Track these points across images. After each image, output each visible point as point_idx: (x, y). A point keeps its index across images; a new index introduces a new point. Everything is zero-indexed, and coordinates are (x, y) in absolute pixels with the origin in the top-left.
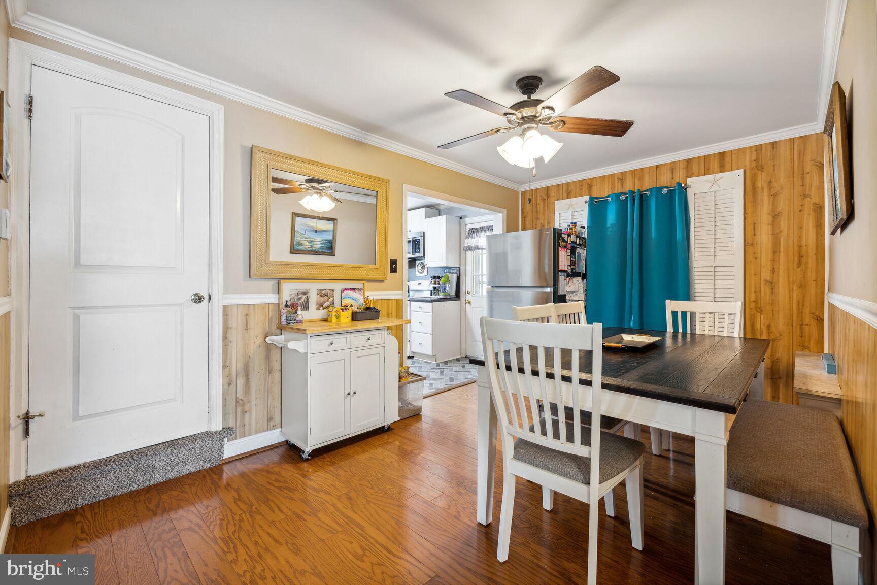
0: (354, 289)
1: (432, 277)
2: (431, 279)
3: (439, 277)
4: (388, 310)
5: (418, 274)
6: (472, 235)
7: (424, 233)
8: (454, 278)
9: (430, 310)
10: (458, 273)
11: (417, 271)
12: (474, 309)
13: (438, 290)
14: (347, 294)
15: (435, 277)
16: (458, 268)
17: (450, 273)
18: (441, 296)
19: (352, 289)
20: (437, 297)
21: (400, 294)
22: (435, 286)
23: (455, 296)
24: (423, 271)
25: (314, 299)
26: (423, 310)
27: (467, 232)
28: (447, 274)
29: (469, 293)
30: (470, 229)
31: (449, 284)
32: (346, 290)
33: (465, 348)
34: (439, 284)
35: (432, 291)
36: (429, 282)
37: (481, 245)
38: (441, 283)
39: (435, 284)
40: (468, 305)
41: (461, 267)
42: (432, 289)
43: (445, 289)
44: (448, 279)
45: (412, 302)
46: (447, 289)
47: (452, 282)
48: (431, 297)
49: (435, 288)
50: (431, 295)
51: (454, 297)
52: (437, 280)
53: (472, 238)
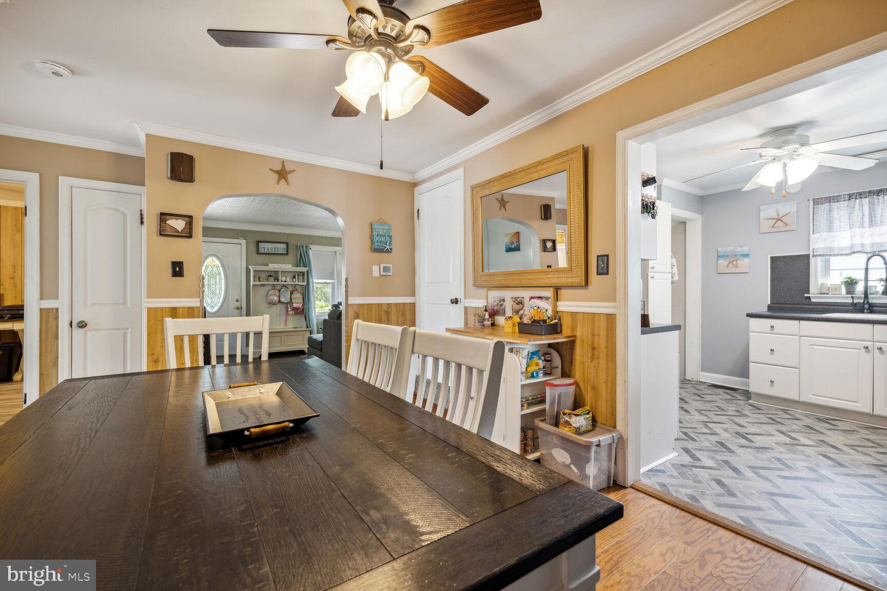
0: (540, 298)
4: (593, 328)
14: (535, 303)
19: (539, 297)
21: (614, 307)
25: (509, 306)
32: (532, 298)
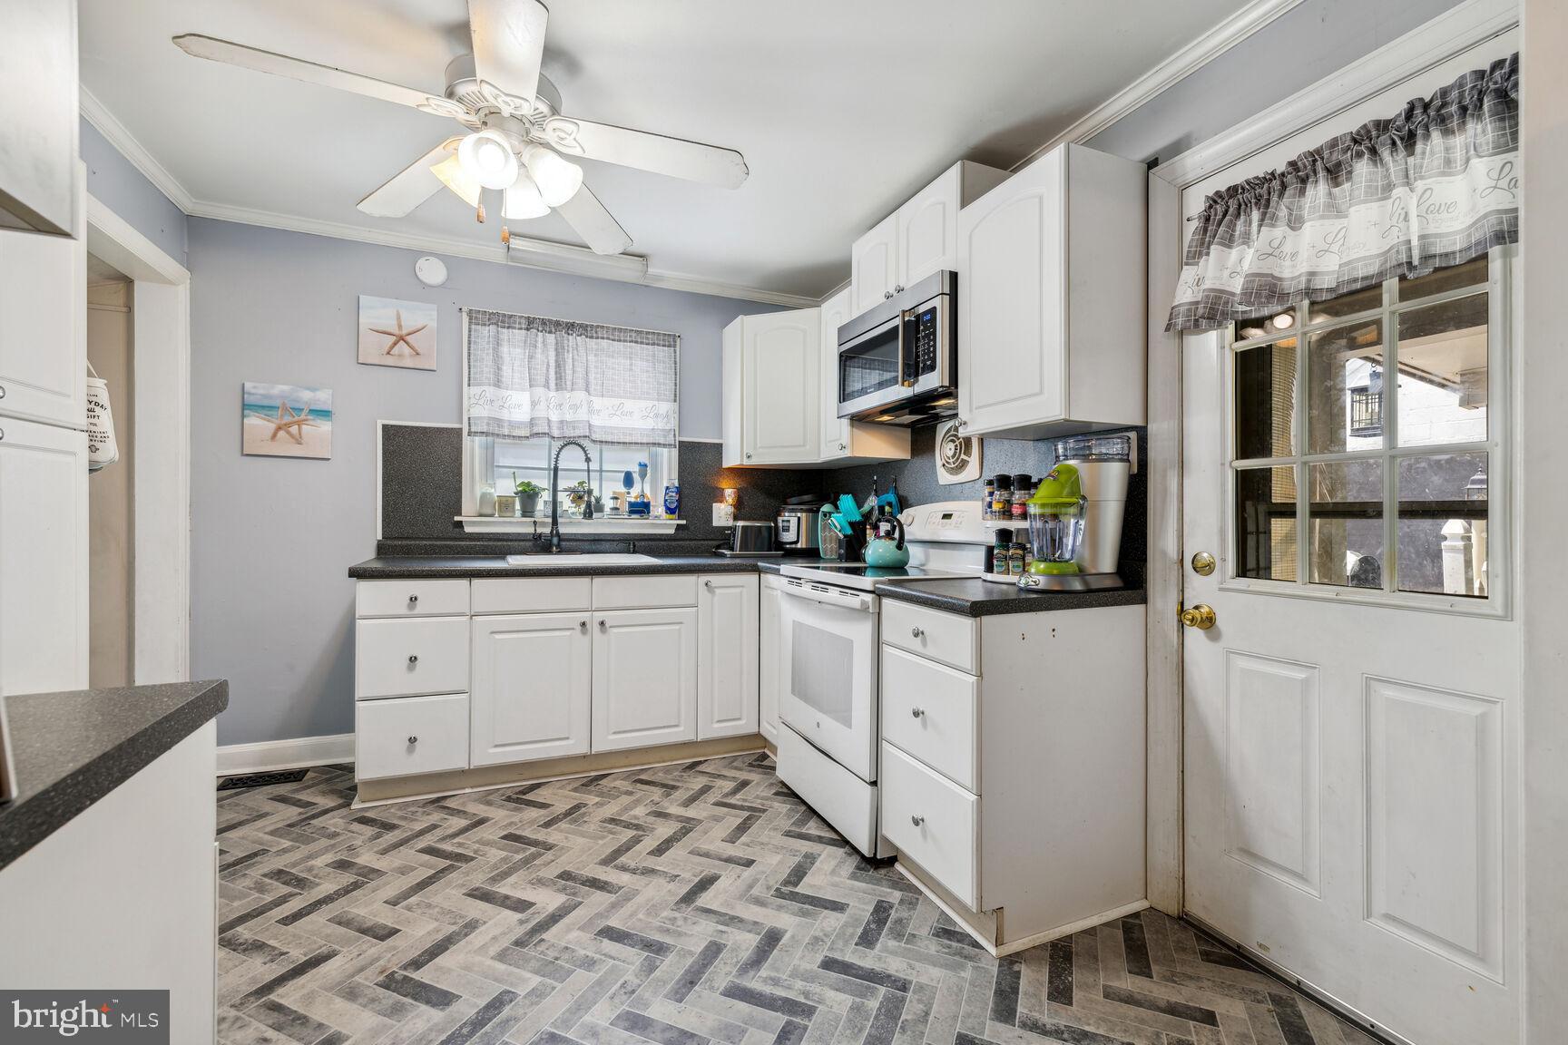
1: (990, 483)
2: (987, 490)
3: (1026, 483)
5: (944, 477)
6: (1232, 226)
7: (954, 277)
8: (1110, 481)
9: (966, 658)
10: (1134, 456)
11: (939, 463)
12: (1242, 663)
13: (1023, 547)
15: (1003, 482)
16: (1133, 435)
17: (1085, 458)
18: (1037, 576)
20: (1012, 578)
22: (1014, 525)
23: (1117, 583)
24: (964, 464)
26: (930, 651)
27: (1191, 228)
28: (1072, 462)
29: (1204, 569)
30: (1213, 201)
31: (1080, 514)
33: (1173, 863)
34: (1024, 516)
35: (990, 550)
36: (976, 507)
37: (1303, 268)
38: (1033, 510)
39: (1007, 513)
40: (1194, 635)
41: (1152, 428)
42: (992, 540)
43: (1055, 542)
44: (1072, 483)
45: (886, 602)
46: (1069, 542)
47: (1096, 504)
48: (989, 577)
49: (1004, 535)
50: (989, 568)
51: (1108, 583)
52: (1018, 496)
53: (1229, 242)
